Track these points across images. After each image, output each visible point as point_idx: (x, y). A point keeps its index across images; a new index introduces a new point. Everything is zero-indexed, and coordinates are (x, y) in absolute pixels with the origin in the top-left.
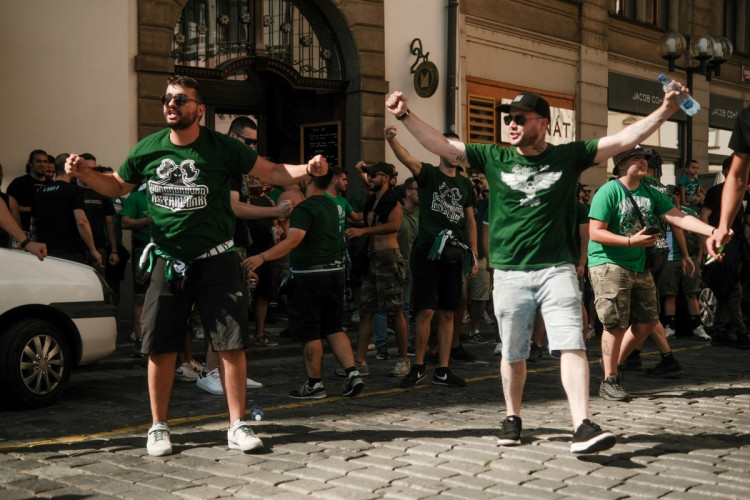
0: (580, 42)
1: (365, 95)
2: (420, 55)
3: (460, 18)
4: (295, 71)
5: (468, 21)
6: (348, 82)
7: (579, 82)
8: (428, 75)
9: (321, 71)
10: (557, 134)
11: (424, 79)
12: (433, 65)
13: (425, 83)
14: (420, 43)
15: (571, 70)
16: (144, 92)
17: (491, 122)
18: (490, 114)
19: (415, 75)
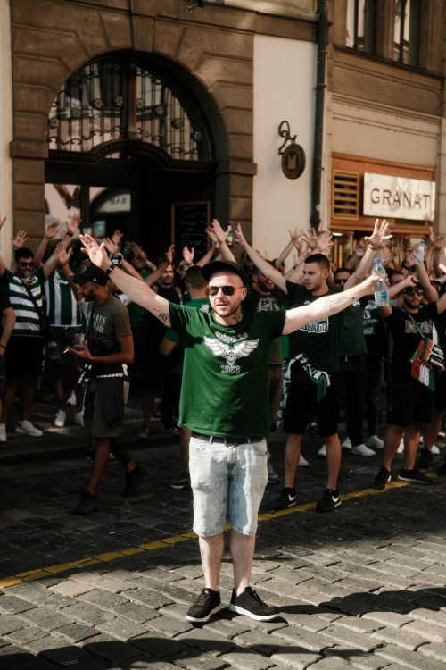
0: (441, 115)
1: (234, 177)
2: (288, 137)
3: (327, 96)
5: (334, 98)
6: (218, 164)
7: (439, 154)
8: (295, 157)
9: (191, 152)
10: (417, 205)
11: (292, 161)
12: (300, 148)
13: (292, 165)
14: (288, 126)
15: (432, 143)
16: (19, 178)
17: (354, 196)
18: (353, 188)
19: (283, 157)
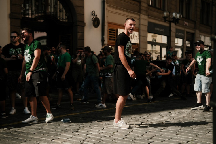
0: (140, 13)
1: (78, 27)
2: (95, 15)
3: (106, 5)
4: (58, 19)
5: (108, 6)
6: (74, 23)
7: (140, 24)
8: (97, 21)
9: (66, 19)
11: (96, 22)
12: (98, 19)
13: (96, 23)
14: (95, 12)
16: (12, 25)
17: (115, 35)
18: (114, 33)
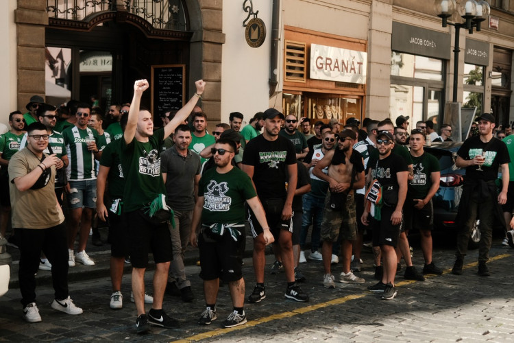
1: (206, 44)
2: (251, 12)
6: (192, 33)
7: (370, 30)
8: (257, 29)
10: (352, 71)
11: (254, 32)
12: (261, 22)
13: (255, 35)
14: (251, 3)
15: (365, 20)
16: (22, 41)
17: (302, 62)
18: (302, 56)
19: (247, 29)
